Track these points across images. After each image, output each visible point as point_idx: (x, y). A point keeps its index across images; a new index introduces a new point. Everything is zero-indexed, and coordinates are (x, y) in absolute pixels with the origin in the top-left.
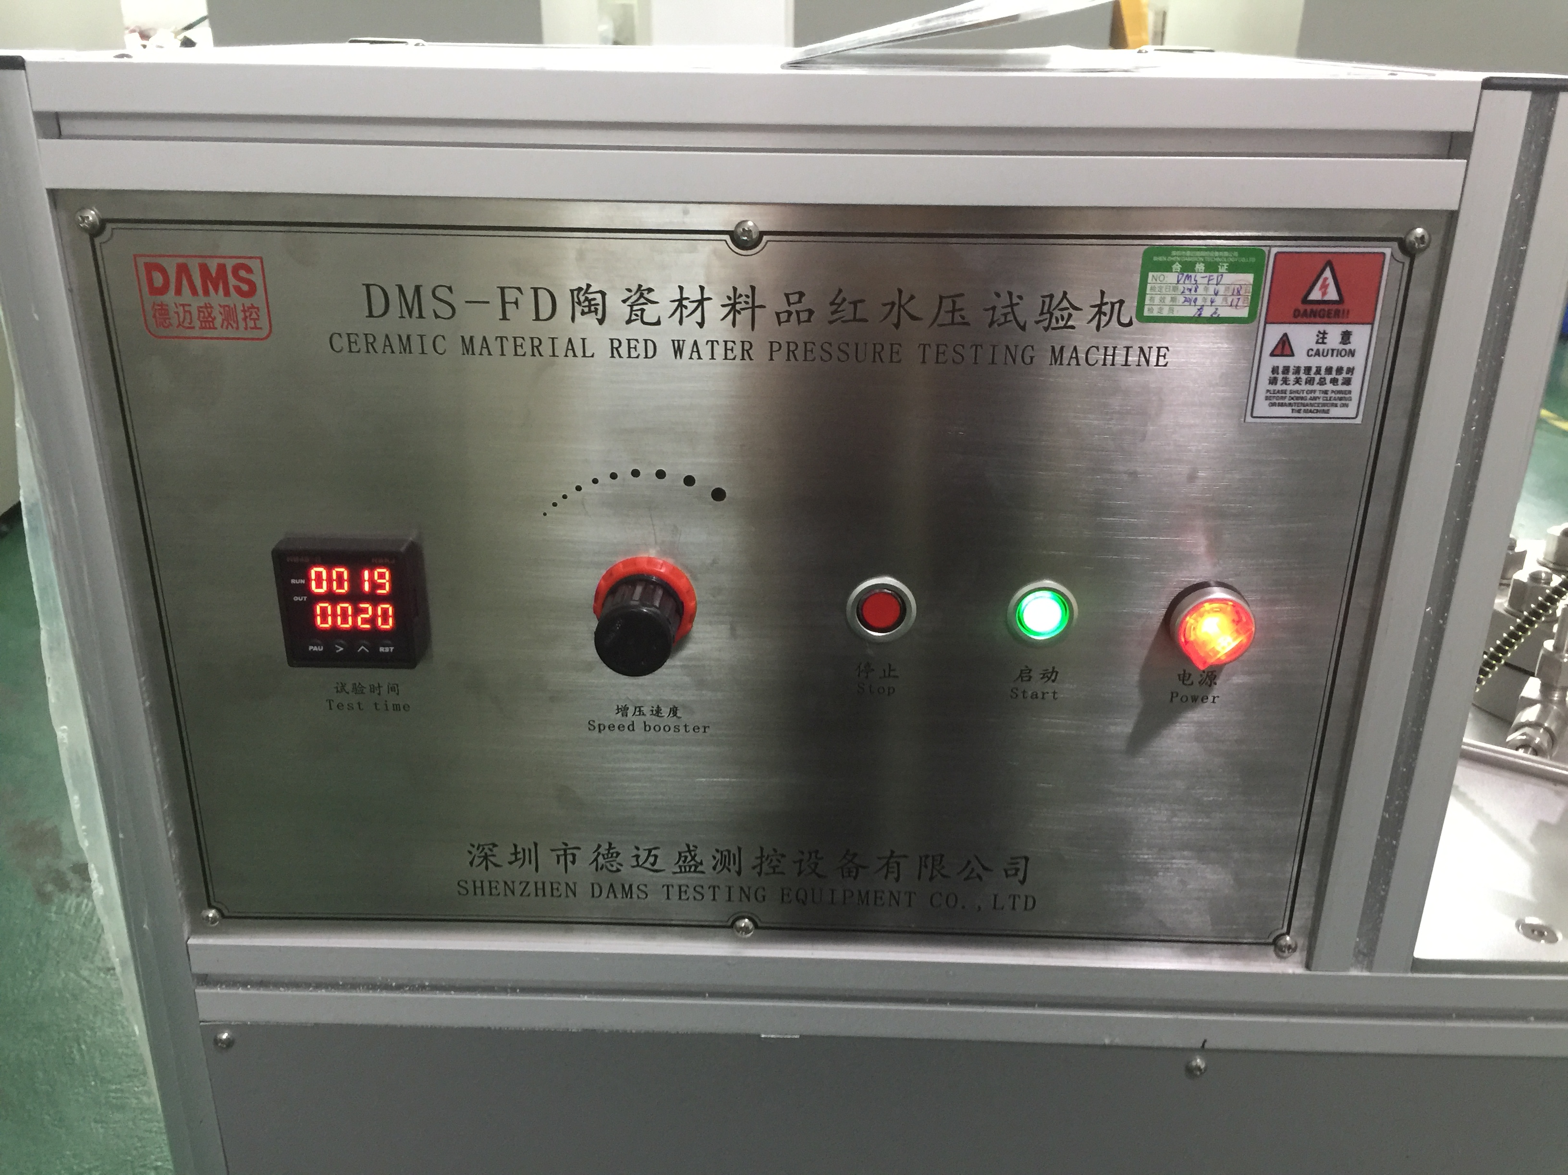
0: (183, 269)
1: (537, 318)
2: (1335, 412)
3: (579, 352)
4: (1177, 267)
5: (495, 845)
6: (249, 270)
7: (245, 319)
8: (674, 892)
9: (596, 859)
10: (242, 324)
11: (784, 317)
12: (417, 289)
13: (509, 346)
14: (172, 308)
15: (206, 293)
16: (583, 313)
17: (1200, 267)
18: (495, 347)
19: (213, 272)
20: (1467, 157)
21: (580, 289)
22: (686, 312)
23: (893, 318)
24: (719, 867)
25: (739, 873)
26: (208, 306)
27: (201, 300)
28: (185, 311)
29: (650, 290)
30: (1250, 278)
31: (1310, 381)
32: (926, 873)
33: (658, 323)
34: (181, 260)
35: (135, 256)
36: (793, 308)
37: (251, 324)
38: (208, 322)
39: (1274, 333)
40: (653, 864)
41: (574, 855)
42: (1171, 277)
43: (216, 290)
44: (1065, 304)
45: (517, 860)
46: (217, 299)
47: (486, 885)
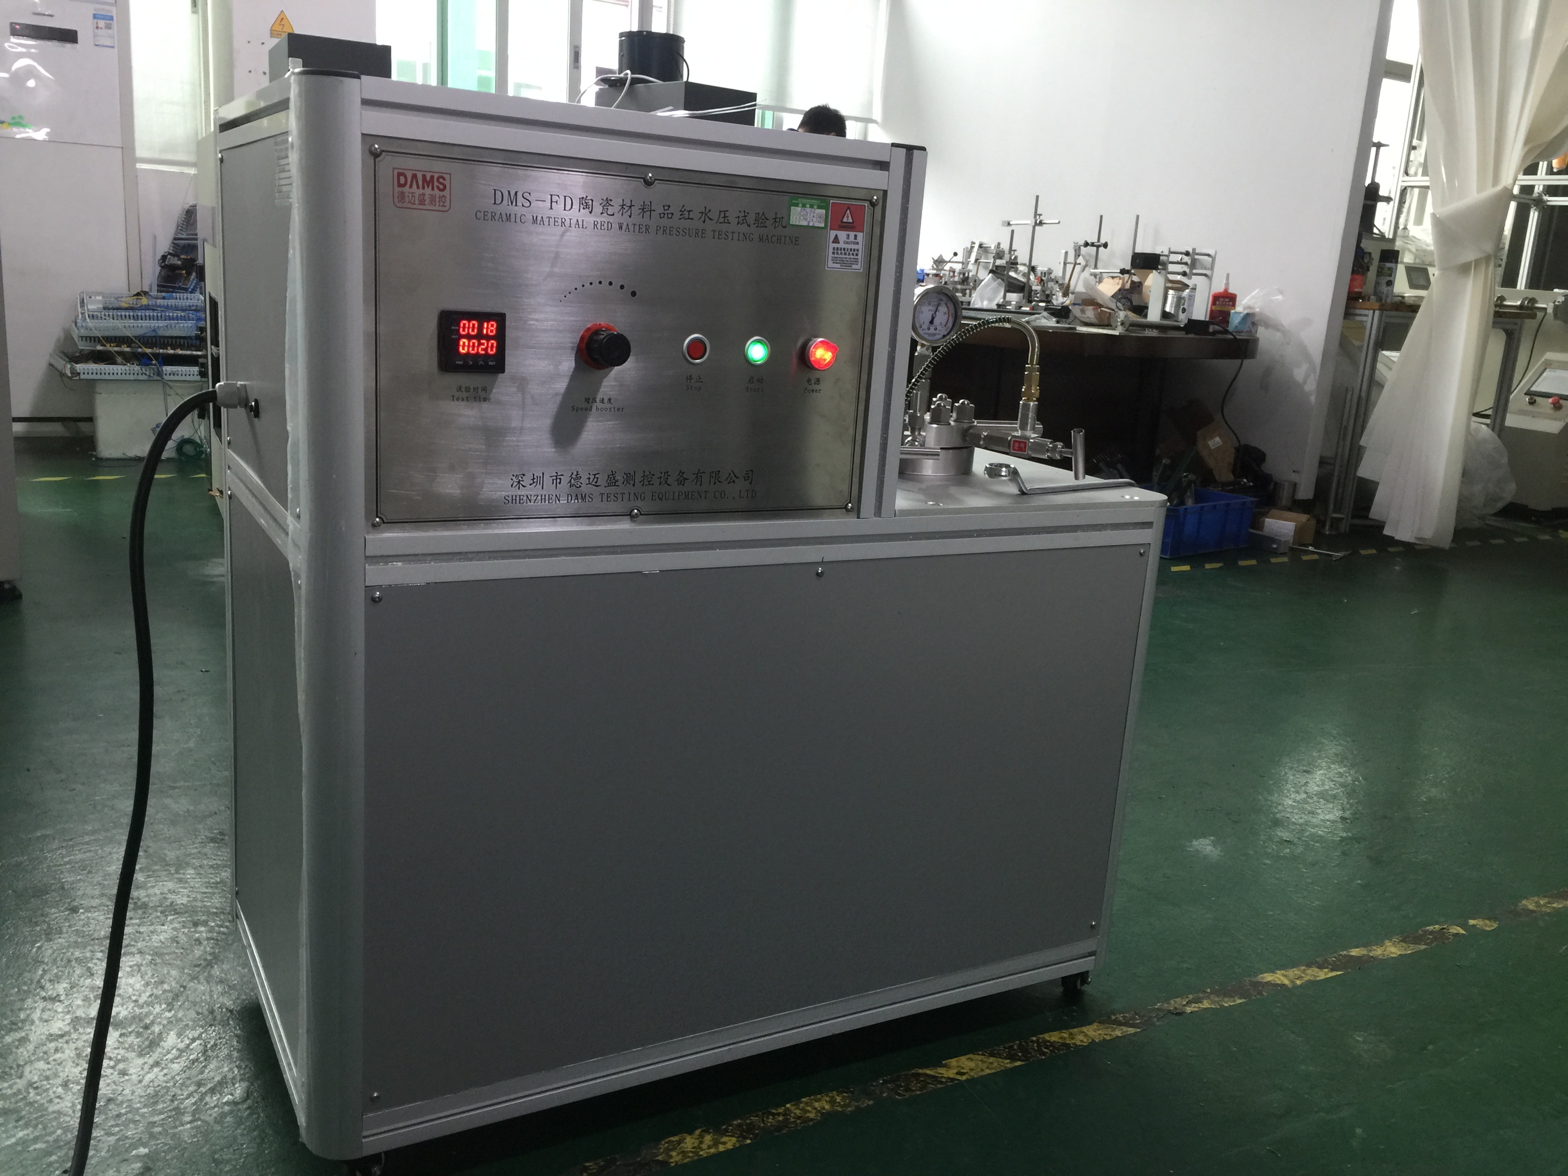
0: (414, 176)
1: (565, 210)
2: (854, 266)
3: (581, 226)
4: (800, 205)
5: (524, 475)
6: (444, 179)
7: (439, 202)
8: (605, 497)
9: (570, 481)
10: (437, 204)
11: (662, 215)
12: (516, 193)
13: (552, 220)
14: (406, 194)
15: (423, 188)
16: (584, 209)
17: (808, 206)
18: (546, 221)
19: (428, 178)
20: (888, 170)
21: (583, 198)
22: (624, 211)
23: (703, 219)
24: (625, 482)
25: (634, 485)
26: (424, 195)
27: (421, 191)
28: (412, 196)
29: (611, 200)
30: (824, 211)
31: (845, 254)
32: (713, 480)
33: (613, 215)
34: (415, 172)
35: (394, 169)
36: (666, 212)
37: (442, 204)
38: (422, 202)
39: (833, 234)
40: (596, 482)
41: (560, 479)
42: (799, 209)
43: (428, 187)
44: (763, 217)
45: (534, 482)
46: (428, 191)
47: (518, 499)
